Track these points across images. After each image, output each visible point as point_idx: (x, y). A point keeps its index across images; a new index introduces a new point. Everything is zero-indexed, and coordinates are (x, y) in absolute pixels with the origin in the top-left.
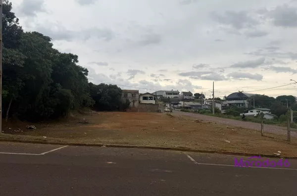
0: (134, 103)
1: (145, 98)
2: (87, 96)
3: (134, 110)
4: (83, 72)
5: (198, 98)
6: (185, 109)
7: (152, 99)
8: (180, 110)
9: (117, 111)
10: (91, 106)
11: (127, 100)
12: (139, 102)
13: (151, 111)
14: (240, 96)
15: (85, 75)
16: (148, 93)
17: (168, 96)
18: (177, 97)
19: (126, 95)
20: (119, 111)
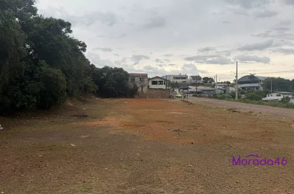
0: (142, 88)
1: (154, 83)
2: (88, 80)
3: (143, 96)
4: (80, 47)
5: (207, 82)
6: (198, 94)
7: (162, 84)
8: (192, 95)
9: (123, 97)
10: (94, 92)
11: (135, 85)
12: (148, 87)
13: (162, 97)
14: (252, 79)
15: (82, 52)
16: (157, 77)
17: (175, 81)
18: (185, 82)
19: (133, 80)
20: (127, 97)
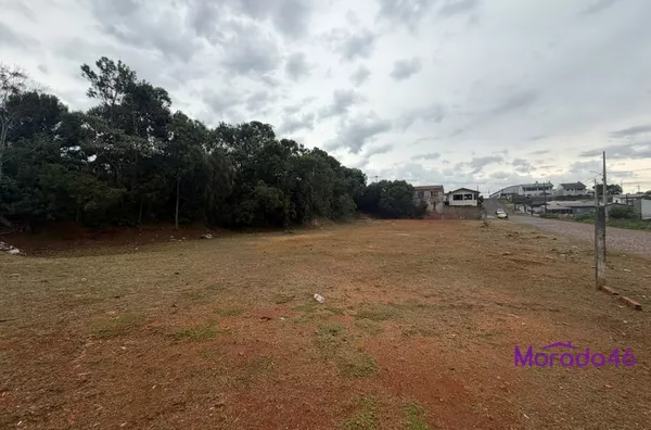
0: (434, 205)
1: (458, 198)
7: (471, 199)
8: (538, 215)
9: (406, 218)
11: (423, 202)
12: (447, 204)
13: (466, 219)
16: (463, 189)
17: (527, 193)
18: (547, 194)
19: (421, 194)
20: (412, 218)
